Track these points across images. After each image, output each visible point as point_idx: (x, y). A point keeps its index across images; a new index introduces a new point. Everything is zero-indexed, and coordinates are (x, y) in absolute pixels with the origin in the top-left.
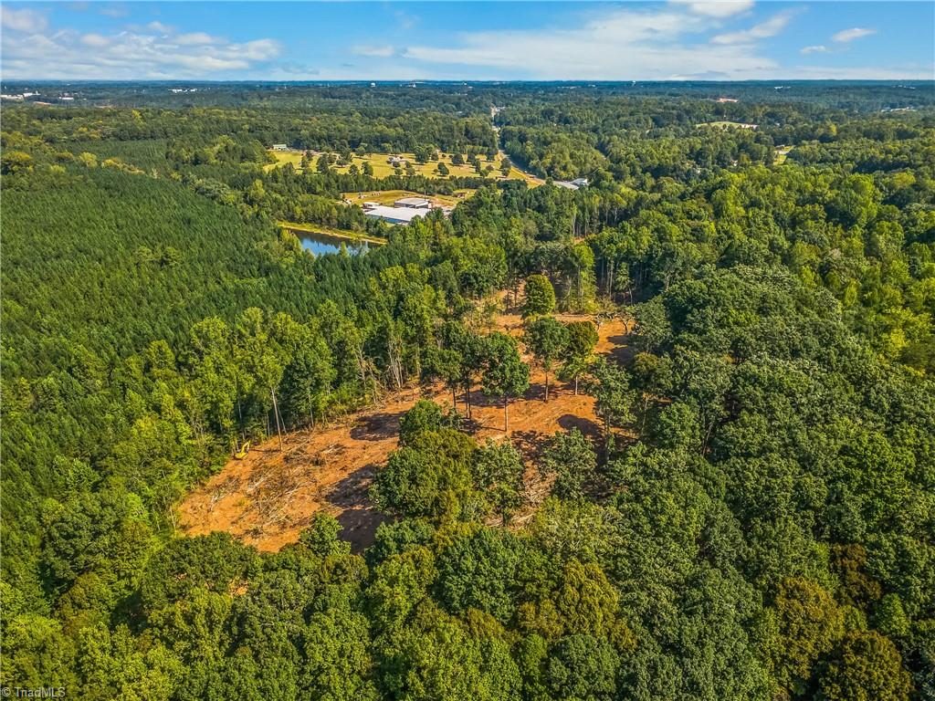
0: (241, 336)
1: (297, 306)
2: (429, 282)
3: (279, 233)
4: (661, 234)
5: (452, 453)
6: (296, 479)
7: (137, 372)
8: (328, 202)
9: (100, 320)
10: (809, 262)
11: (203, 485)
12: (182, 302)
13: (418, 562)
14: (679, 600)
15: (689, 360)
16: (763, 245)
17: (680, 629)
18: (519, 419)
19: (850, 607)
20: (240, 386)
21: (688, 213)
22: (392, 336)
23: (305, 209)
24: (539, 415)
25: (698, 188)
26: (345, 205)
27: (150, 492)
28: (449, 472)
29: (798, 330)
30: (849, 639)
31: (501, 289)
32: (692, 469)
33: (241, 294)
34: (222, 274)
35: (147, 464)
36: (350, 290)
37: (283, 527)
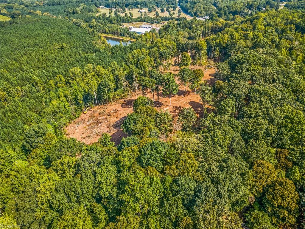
0: (86, 73)
1: (105, 63)
2: (148, 55)
3: (100, 38)
4: (232, 36)
5: (149, 114)
6: (102, 120)
7: (53, 85)
8: (117, 26)
9: (42, 68)
10: (285, 47)
11: (74, 121)
12: (68, 62)
13: (133, 151)
14: (219, 166)
15: (234, 83)
16: (269, 41)
17: (218, 176)
18: (175, 102)
19: (280, 170)
20: (85, 90)
21: (243, 29)
22: (134, 74)
23: (109, 29)
24: (182, 101)
25: (248, 19)
26: (123, 27)
27: (56, 123)
28: (147, 121)
29: (276, 73)
30: (278, 181)
31: (174, 57)
32: (229, 122)
33: (87, 59)
34: (81, 52)
35: (54, 115)
36: (123, 58)
37: (98, 135)
